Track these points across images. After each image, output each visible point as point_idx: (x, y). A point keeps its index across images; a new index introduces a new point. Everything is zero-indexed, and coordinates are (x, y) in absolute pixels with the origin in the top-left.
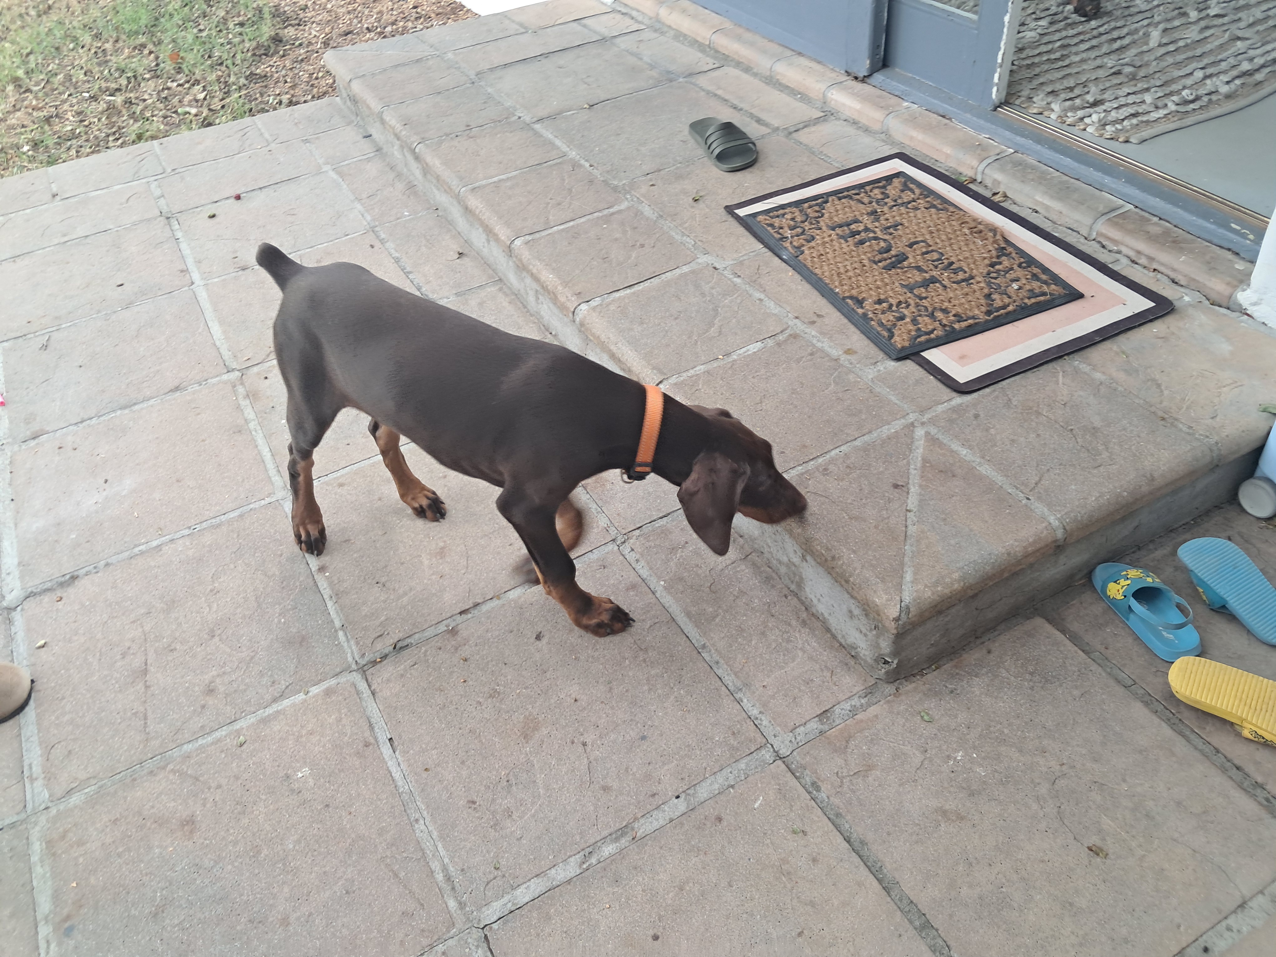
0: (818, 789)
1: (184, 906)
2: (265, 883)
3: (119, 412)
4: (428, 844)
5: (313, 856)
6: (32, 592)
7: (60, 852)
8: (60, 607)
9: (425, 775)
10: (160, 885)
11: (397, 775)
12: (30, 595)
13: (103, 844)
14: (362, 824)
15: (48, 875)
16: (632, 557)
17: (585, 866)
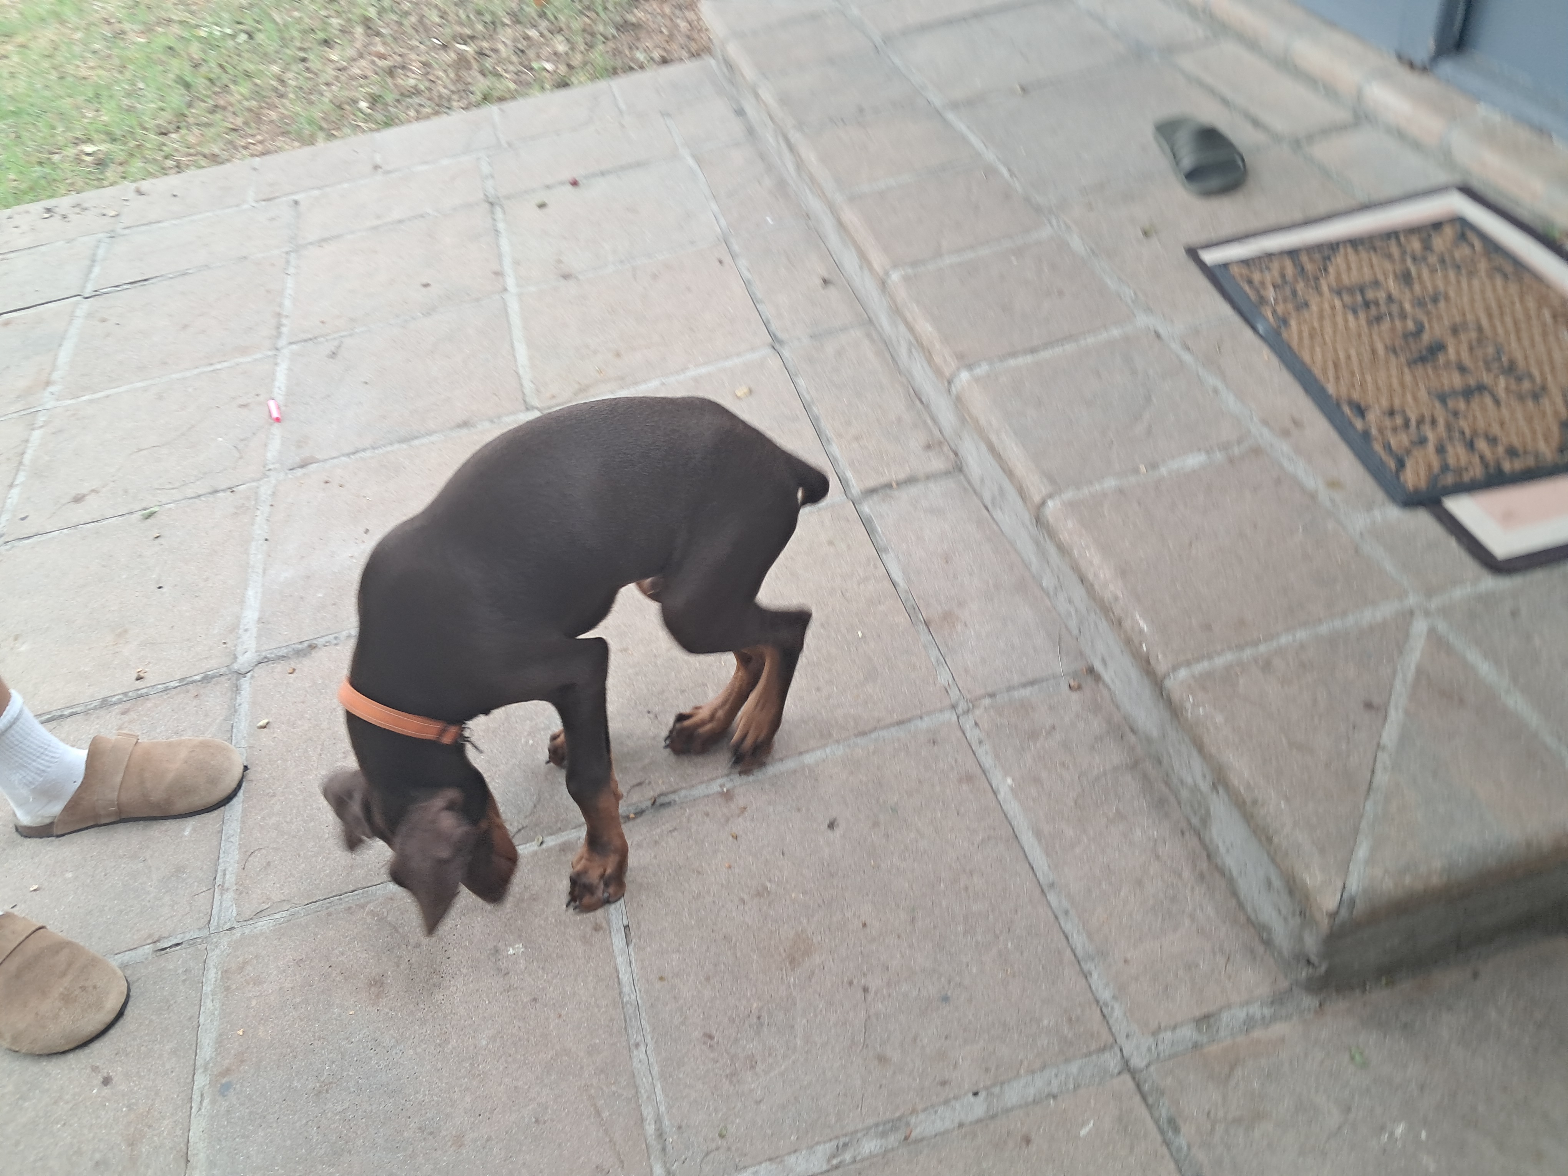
0: (1176, 1130)
1: (352, 1090)
2: (446, 1083)
3: (396, 446)
4: (644, 1080)
5: (506, 1062)
6: (266, 657)
7: (234, 987)
8: (291, 681)
9: (658, 985)
10: (331, 1055)
11: (625, 978)
12: (263, 661)
13: (281, 988)
14: (571, 1034)
15: (216, 1013)
16: (973, 735)
17: (835, 1162)
